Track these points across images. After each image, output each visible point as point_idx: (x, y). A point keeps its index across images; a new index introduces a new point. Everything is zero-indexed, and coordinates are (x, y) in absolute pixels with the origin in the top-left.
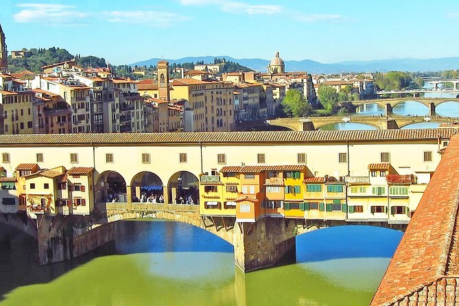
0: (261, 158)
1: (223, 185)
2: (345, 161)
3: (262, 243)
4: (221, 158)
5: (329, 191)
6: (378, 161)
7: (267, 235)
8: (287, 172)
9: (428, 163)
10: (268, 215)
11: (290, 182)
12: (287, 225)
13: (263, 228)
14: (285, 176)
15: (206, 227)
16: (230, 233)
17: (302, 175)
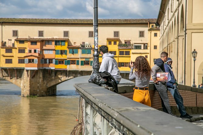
0: (41, 33)
1: (16, 48)
2: (92, 36)
3: (40, 85)
4: (15, 33)
5: (83, 53)
6: (112, 36)
7: (43, 80)
8: (57, 42)
9: (142, 38)
10: (44, 68)
11: (59, 48)
12: (55, 75)
13: (41, 76)
14: (56, 44)
15: (3, 76)
16: (19, 80)
17: (66, 44)
